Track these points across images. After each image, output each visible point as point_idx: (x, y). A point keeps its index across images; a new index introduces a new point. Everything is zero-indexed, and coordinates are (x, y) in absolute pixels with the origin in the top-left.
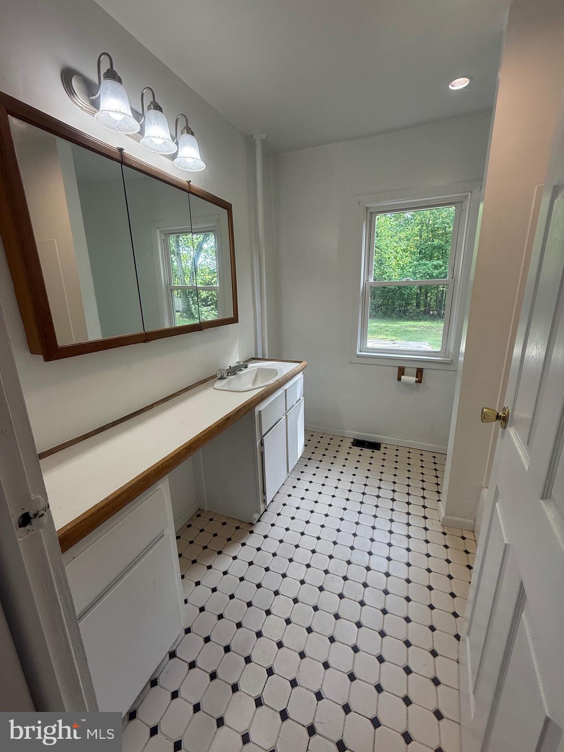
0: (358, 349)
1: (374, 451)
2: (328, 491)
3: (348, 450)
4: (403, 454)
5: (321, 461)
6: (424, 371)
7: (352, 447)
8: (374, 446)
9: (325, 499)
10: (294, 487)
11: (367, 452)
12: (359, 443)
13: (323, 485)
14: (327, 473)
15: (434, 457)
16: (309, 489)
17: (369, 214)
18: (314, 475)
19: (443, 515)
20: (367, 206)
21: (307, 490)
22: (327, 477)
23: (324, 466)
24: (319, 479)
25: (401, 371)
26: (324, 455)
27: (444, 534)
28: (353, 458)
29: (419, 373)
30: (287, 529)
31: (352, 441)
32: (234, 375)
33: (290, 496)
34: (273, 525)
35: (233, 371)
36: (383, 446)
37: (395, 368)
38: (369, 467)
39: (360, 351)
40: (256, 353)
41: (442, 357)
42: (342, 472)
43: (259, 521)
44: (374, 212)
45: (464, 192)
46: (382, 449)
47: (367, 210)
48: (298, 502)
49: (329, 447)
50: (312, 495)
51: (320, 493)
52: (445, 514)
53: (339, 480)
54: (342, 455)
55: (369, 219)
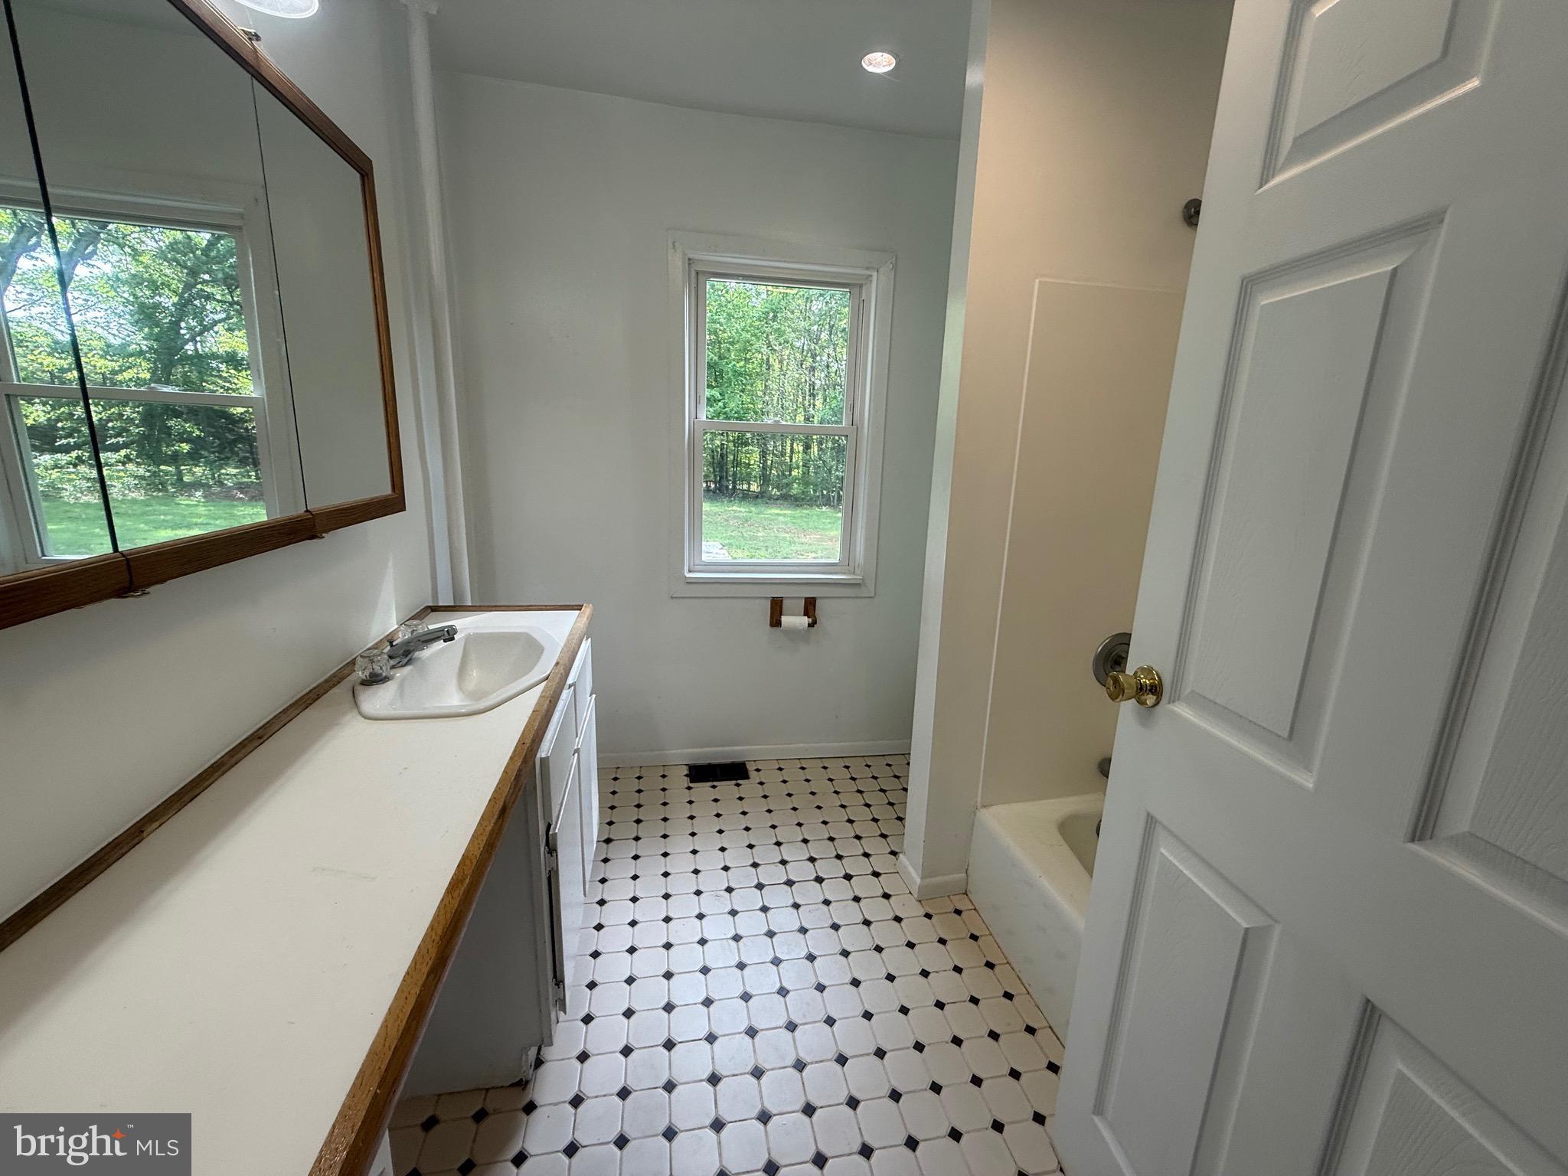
0: (686, 569)
1: (740, 782)
2: (683, 906)
3: (687, 796)
4: (792, 773)
5: (637, 839)
6: (818, 602)
7: (691, 785)
8: (736, 771)
9: (685, 931)
10: (599, 927)
11: (726, 788)
12: (700, 773)
13: (667, 896)
14: (663, 865)
15: (847, 767)
16: (637, 918)
17: (693, 274)
18: (635, 877)
19: (918, 881)
20: (691, 256)
21: (633, 923)
22: (666, 875)
23: (650, 847)
24: (650, 886)
25: (777, 608)
26: (638, 821)
27: (928, 916)
28: (704, 810)
29: (810, 607)
30: (627, 1051)
31: (686, 772)
32: (406, 664)
33: (596, 955)
34: (583, 1057)
35: (403, 653)
36: (751, 767)
37: (764, 601)
38: (745, 821)
39: (690, 571)
40: (435, 594)
41: (844, 574)
42: (694, 852)
43: (539, 1063)
44: (704, 273)
45: (867, 269)
46: (752, 774)
47: (689, 264)
48: (624, 965)
49: (643, 798)
50: (651, 934)
51: (667, 920)
52: (922, 878)
53: (696, 872)
54: (678, 812)
55: (693, 285)
